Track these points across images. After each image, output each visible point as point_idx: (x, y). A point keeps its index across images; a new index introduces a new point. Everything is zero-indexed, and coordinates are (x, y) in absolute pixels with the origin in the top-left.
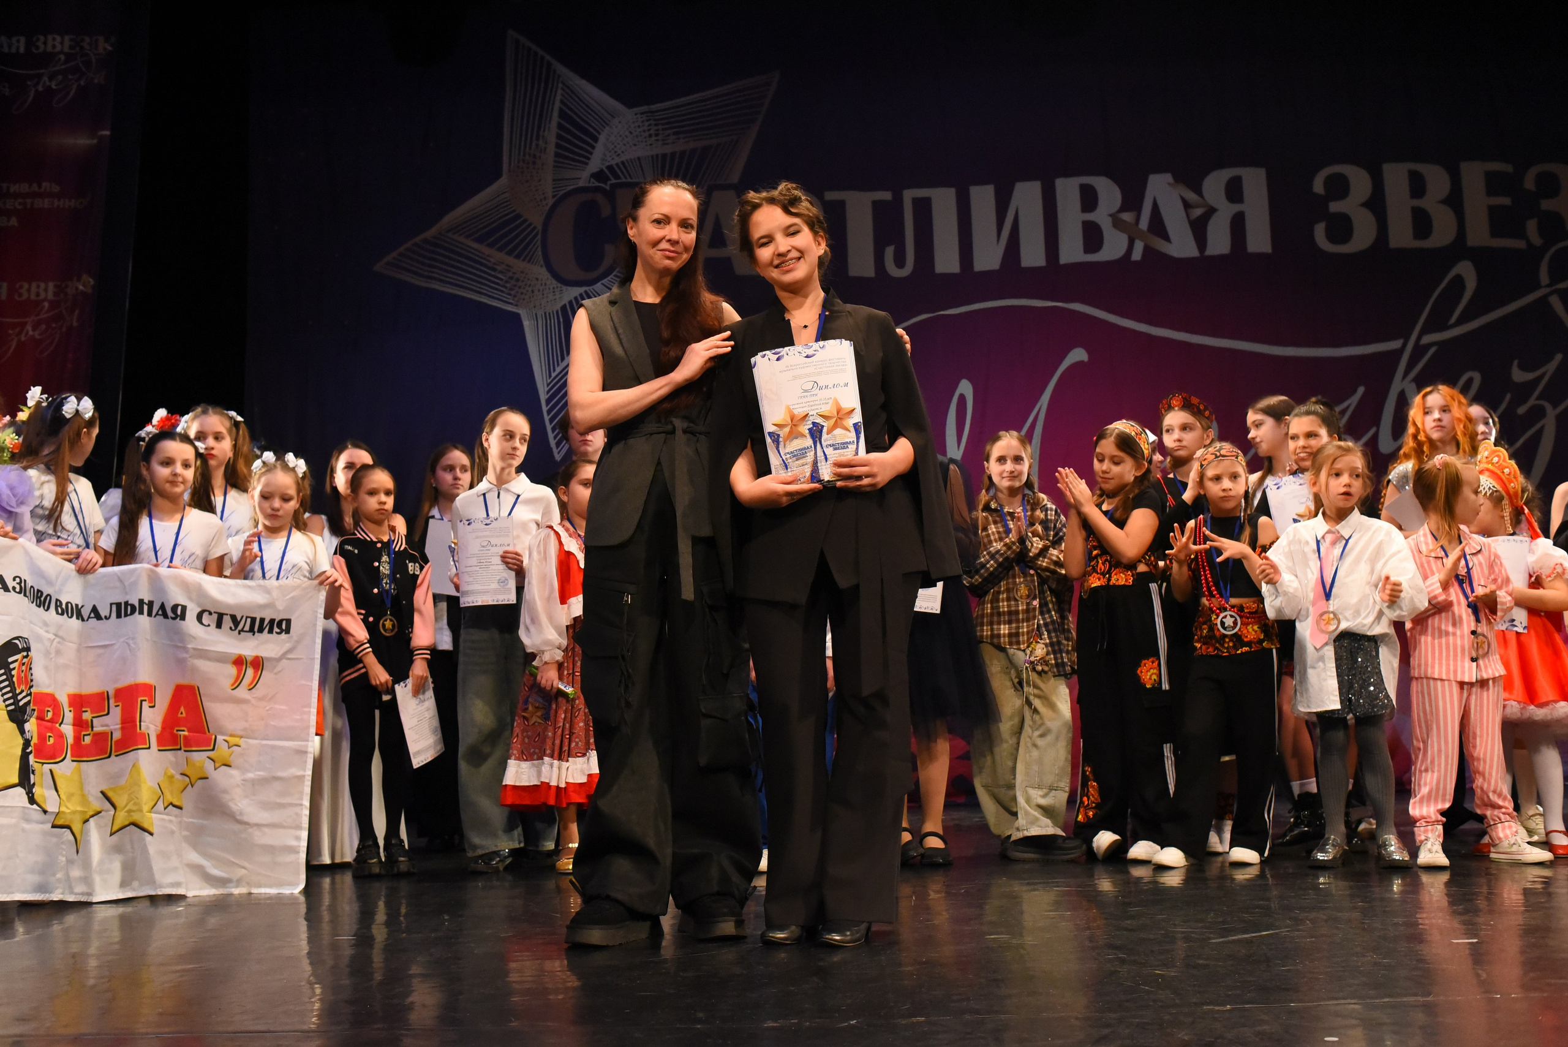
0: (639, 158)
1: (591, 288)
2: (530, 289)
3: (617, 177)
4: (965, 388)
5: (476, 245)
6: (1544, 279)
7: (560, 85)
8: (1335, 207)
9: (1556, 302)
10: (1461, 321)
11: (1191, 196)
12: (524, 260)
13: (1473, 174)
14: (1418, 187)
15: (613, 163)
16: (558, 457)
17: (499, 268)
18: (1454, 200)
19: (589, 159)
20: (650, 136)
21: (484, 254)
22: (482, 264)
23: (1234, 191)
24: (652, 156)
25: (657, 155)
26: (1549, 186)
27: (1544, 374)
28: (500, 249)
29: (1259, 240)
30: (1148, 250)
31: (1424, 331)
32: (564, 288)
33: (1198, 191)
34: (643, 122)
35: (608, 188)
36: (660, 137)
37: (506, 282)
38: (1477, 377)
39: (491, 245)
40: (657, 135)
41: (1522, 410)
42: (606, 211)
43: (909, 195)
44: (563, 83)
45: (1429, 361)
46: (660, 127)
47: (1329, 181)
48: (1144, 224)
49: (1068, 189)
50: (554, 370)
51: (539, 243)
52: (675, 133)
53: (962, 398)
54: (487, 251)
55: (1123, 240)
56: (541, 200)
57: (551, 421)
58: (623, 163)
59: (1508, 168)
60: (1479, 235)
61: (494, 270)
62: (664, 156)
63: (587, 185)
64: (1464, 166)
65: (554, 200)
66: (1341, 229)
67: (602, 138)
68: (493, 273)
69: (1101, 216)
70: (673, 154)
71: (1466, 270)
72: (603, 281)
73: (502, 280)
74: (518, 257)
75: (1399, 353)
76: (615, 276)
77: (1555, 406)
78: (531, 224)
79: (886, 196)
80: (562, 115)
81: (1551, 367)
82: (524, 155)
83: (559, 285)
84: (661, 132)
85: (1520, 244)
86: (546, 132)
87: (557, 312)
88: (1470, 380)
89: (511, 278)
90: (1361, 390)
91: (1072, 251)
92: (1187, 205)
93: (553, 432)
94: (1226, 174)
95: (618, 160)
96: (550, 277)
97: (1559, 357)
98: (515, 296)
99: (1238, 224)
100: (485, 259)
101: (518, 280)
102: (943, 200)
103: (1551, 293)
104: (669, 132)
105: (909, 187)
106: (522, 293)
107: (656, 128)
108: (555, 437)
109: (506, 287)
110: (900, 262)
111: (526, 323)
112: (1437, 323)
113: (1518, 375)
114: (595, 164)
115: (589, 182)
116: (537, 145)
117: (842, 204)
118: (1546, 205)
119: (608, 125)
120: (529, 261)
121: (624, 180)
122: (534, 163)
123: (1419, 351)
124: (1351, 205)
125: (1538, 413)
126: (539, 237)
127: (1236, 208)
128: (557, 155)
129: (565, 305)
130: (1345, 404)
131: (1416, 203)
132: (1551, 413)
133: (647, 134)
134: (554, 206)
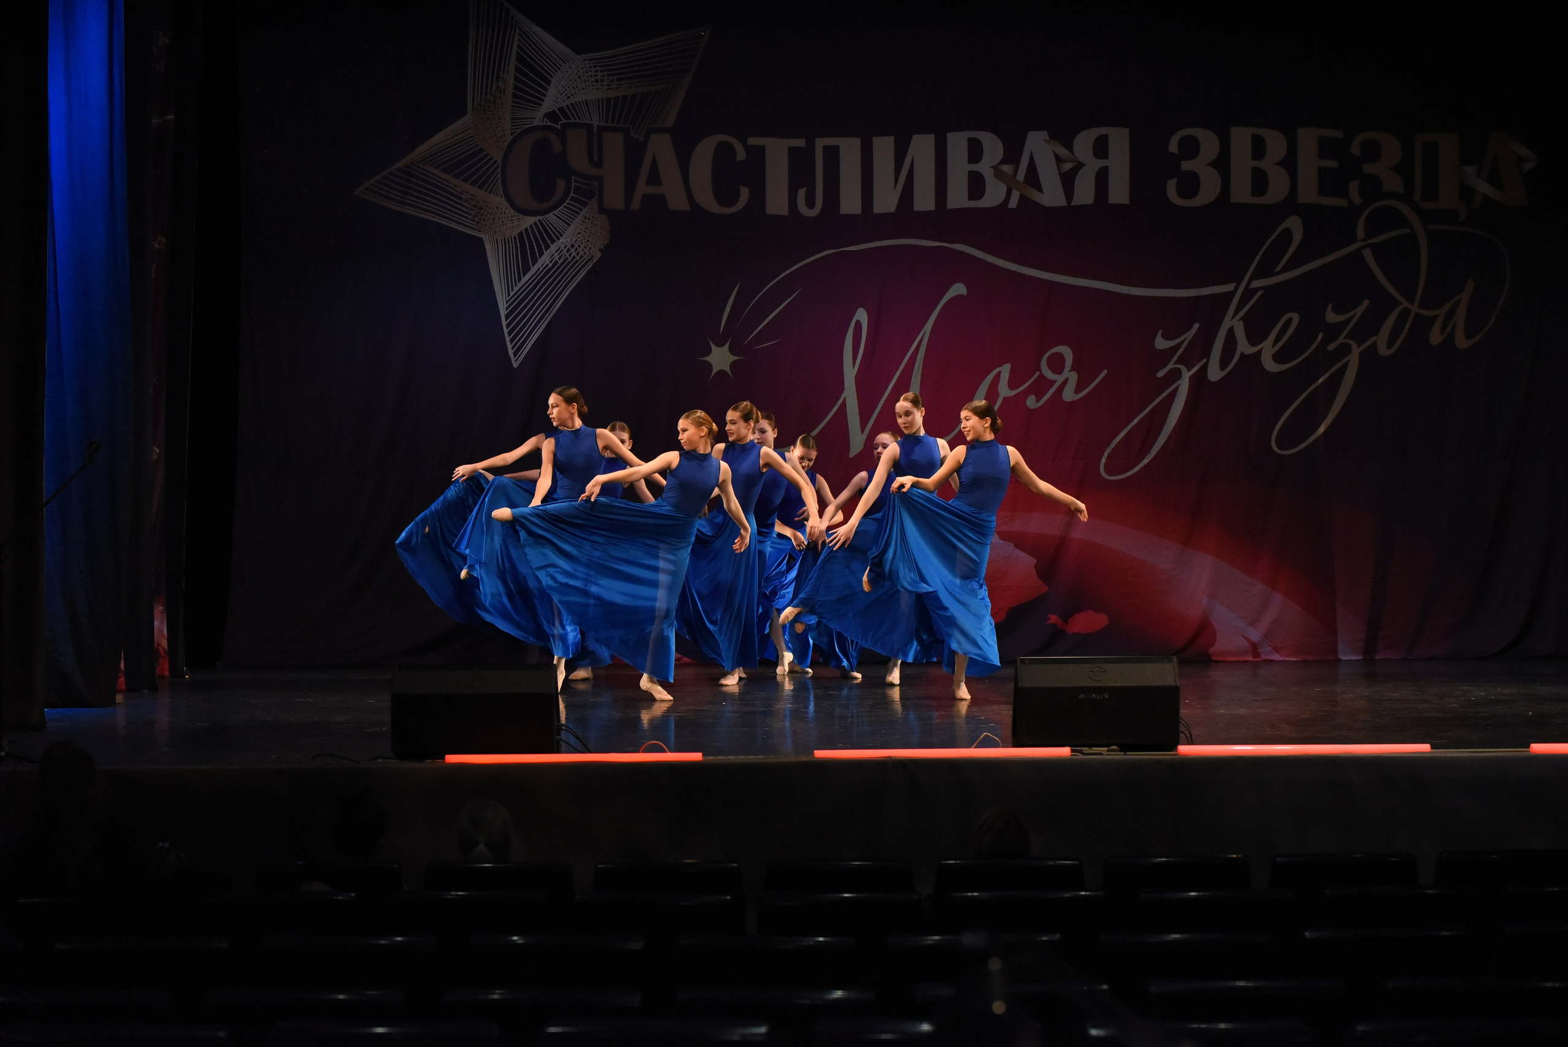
0: (586, 101)
1: (543, 217)
2: (492, 217)
3: (567, 118)
4: (862, 316)
5: (444, 176)
6: (1360, 233)
7: (517, 31)
8: (1186, 165)
9: (1368, 254)
10: (1286, 269)
11: (1063, 152)
12: (486, 190)
13: (1308, 139)
14: (1259, 148)
15: (564, 104)
16: (515, 365)
17: (463, 196)
18: (1289, 163)
19: (543, 100)
20: (597, 81)
21: (451, 183)
22: (452, 194)
23: (1101, 148)
24: (598, 99)
25: (603, 99)
26: (1372, 151)
27: (1353, 317)
28: (465, 181)
29: (1119, 193)
30: (1023, 199)
31: (1255, 276)
32: (521, 216)
33: (1070, 148)
34: (590, 67)
35: (559, 127)
36: (605, 83)
37: (471, 209)
38: (1296, 317)
39: (457, 176)
40: (602, 81)
41: (1332, 347)
42: (557, 148)
43: (820, 143)
44: (521, 30)
45: (1257, 301)
46: (605, 73)
47: (1183, 141)
48: (1021, 176)
49: (957, 143)
50: (512, 290)
51: (499, 176)
52: (618, 80)
53: (858, 324)
54: (454, 181)
55: (1002, 188)
56: (501, 137)
57: (510, 333)
58: (572, 104)
59: (1338, 134)
60: (1308, 193)
61: (460, 199)
62: (609, 100)
63: (541, 124)
64: (1301, 131)
65: (514, 135)
66: (1190, 185)
67: (554, 81)
68: (458, 200)
69: (985, 167)
70: (617, 99)
71: (1294, 224)
72: (555, 212)
73: (466, 207)
74: (480, 187)
75: (1230, 295)
76: (565, 207)
77: (1359, 346)
78: (492, 158)
79: (801, 143)
80: (520, 59)
81: (1359, 311)
82: (486, 95)
83: (517, 214)
84: (606, 78)
85: (1343, 203)
86: (505, 74)
87: (515, 237)
88: (1289, 322)
89: (475, 206)
90: (1196, 326)
91: (958, 198)
92: (1059, 160)
93: (511, 342)
94: (1095, 133)
95: (568, 103)
96: (509, 207)
97: (1366, 303)
98: (478, 222)
99: (1102, 177)
100: (453, 189)
101: (481, 208)
102: (850, 149)
103: (1364, 247)
104: (612, 78)
105: (820, 136)
106: (484, 220)
107: (602, 74)
108: (513, 348)
109: (471, 215)
110: (810, 203)
111: (488, 247)
112: (1264, 271)
113: (1331, 317)
114: (548, 105)
115: (543, 122)
116: (497, 86)
117: (762, 149)
118: (1368, 168)
119: (559, 69)
120: (490, 192)
121: (573, 121)
122: (495, 102)
123: (1248, 293)
124: (1199, 166)
125: (1345, 350)
126: (499, 170)
127: (1102, 163)
128: (515, 96)
129: (521, 232)
130: (1182, 338)
131: (1256, 164)
132: (1356, 351)
133: (593, 79)
134: (512, 144)
